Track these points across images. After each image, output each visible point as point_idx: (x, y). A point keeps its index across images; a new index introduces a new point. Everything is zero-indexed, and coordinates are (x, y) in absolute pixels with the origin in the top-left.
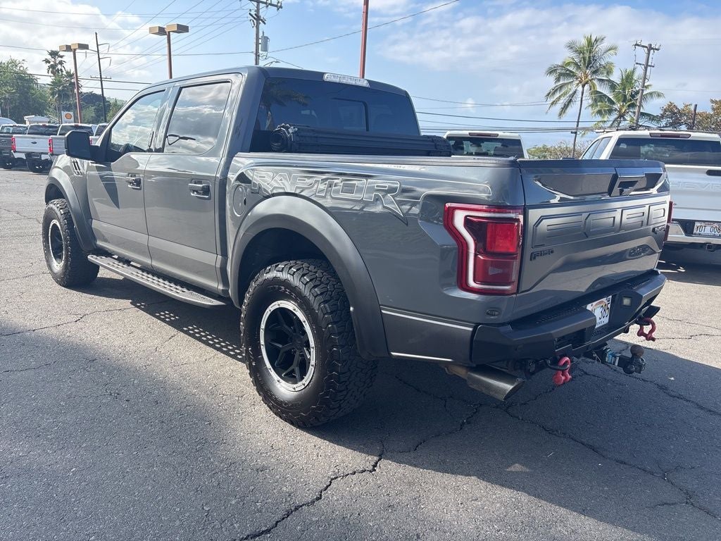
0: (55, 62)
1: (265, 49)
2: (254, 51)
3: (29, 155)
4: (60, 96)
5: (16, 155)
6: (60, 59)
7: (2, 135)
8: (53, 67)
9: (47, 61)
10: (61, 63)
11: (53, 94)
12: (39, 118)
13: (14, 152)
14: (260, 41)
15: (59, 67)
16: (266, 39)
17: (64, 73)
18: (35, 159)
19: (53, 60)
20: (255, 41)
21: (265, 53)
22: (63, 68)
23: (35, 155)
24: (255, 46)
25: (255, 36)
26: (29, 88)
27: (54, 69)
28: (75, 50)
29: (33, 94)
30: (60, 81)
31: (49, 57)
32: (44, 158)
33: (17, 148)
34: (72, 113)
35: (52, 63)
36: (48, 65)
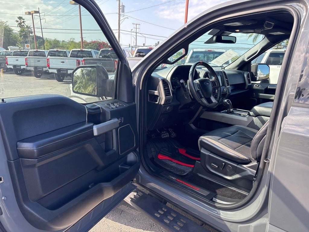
0: (21, 22)
1: (123, 11)
2: (118, 12)
3: (15, 66)
4: (24, 37)
5: (8, 67)
6: (23, 20)
7: (1, 56)
8: (20, 24)
9: (17, 21)
10: (23, 22)
11: (21, 36)
12: (15, 47)
13: (8, 65)
14: (121, 8)
15: (23, 24)
16: (123, 6)
17: (25, 26)
18: (18, 69)
19: (20, 21)
20: (118, 8)
21: (123, 13)
22: (24, 24)
23: (17, 67)
24: (118, 10)
25: (118, 5)
26: (10, 34)
27: (20, 25)
28: (33, 14)
29: (11, 37)
30: (24, 30)
31: (18, 20)
32: (22, 67)
33: (9, 63)
34: (29, 45)
35: (19, 22)
36: (18, 23)
